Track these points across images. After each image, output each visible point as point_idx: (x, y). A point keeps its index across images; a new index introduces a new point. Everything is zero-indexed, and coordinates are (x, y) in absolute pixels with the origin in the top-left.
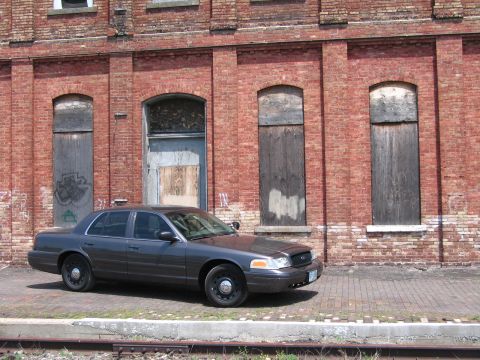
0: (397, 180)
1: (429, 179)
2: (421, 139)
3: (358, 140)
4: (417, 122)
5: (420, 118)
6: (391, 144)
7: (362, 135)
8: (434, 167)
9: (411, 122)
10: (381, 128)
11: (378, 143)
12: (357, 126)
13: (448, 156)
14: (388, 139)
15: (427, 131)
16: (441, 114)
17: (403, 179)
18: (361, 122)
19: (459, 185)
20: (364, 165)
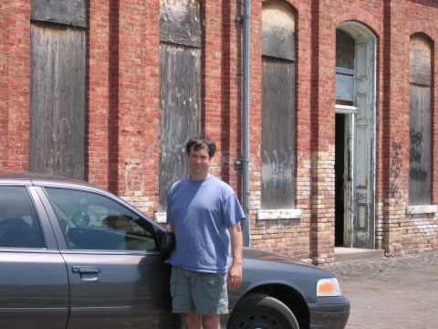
0: (58, 132)
1: (99, 134)
2: (92, 62)
3: (14, 49)
4: (87, 30)
5: (92, 22)
6: (53, 64)
7: (20, 41)
8: (105, 111)
9: (79, 28)
10: (41, 31)
11: (38, 60)
12: (13, 23)
13: (127, 94)
14: (50, 55)
15: (99, 47)
16: (122, 22)
17: (66, 131)
18: (18, 16)
19: (136, 146)
20: (21, 99)
